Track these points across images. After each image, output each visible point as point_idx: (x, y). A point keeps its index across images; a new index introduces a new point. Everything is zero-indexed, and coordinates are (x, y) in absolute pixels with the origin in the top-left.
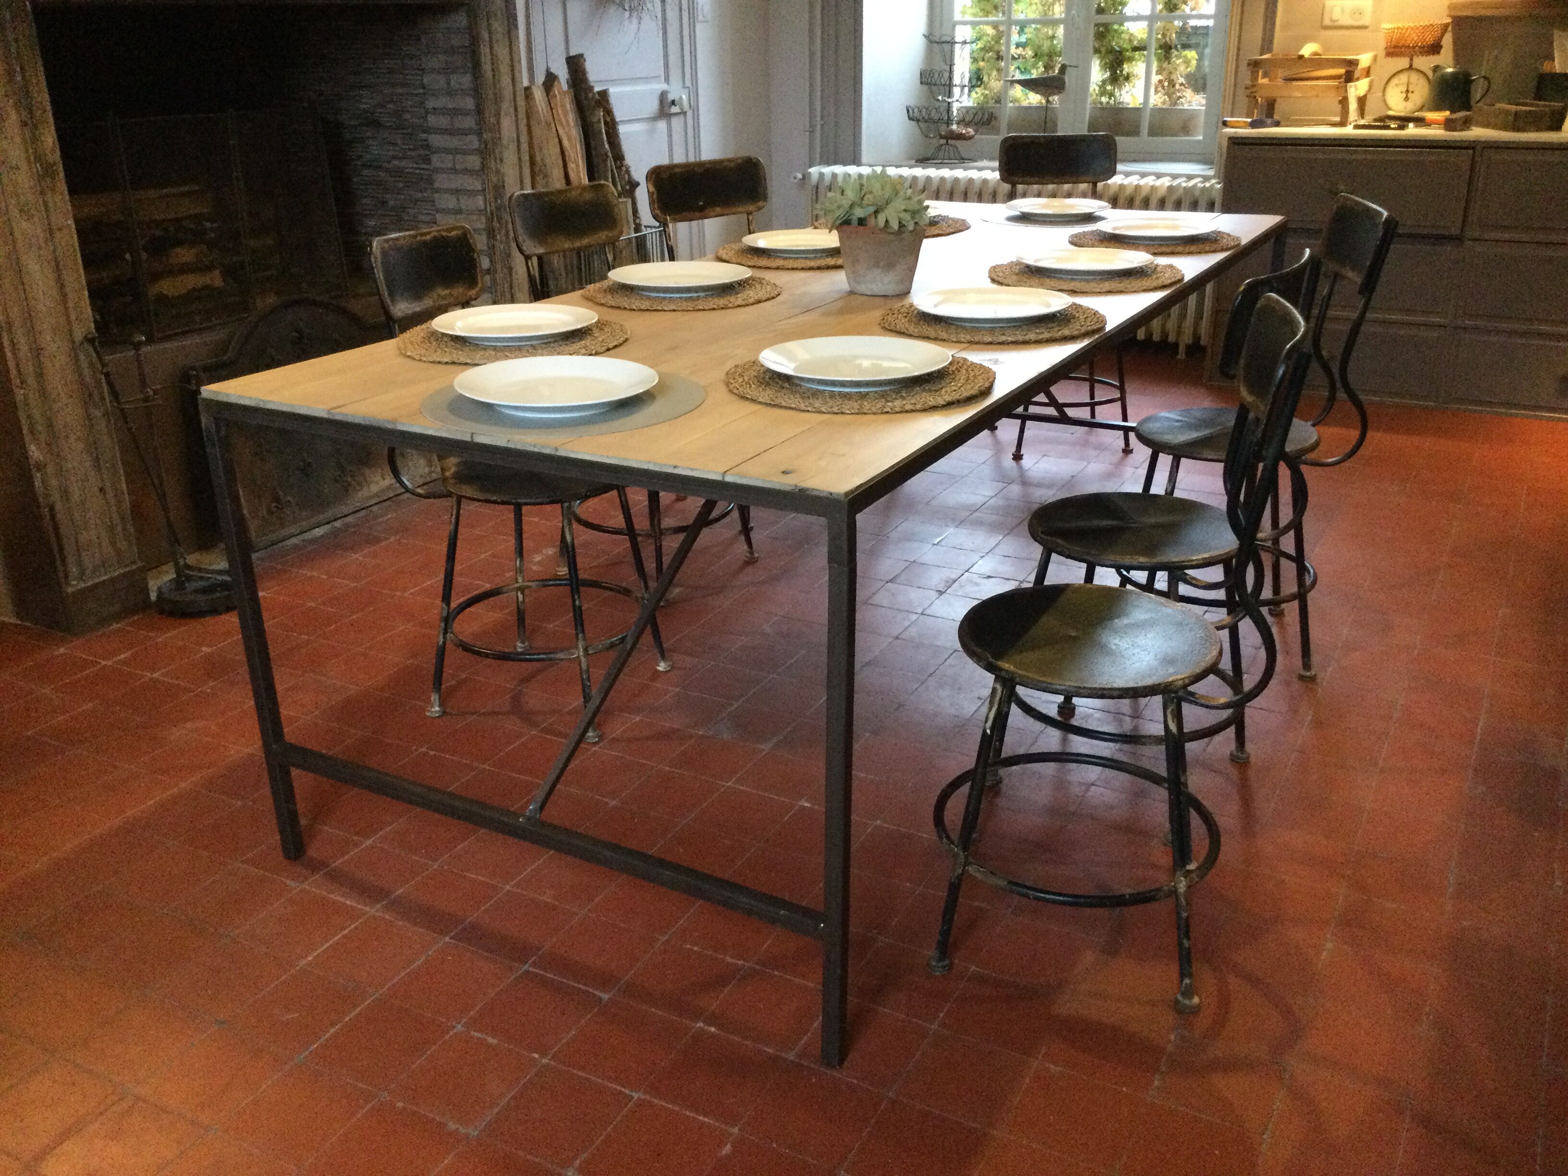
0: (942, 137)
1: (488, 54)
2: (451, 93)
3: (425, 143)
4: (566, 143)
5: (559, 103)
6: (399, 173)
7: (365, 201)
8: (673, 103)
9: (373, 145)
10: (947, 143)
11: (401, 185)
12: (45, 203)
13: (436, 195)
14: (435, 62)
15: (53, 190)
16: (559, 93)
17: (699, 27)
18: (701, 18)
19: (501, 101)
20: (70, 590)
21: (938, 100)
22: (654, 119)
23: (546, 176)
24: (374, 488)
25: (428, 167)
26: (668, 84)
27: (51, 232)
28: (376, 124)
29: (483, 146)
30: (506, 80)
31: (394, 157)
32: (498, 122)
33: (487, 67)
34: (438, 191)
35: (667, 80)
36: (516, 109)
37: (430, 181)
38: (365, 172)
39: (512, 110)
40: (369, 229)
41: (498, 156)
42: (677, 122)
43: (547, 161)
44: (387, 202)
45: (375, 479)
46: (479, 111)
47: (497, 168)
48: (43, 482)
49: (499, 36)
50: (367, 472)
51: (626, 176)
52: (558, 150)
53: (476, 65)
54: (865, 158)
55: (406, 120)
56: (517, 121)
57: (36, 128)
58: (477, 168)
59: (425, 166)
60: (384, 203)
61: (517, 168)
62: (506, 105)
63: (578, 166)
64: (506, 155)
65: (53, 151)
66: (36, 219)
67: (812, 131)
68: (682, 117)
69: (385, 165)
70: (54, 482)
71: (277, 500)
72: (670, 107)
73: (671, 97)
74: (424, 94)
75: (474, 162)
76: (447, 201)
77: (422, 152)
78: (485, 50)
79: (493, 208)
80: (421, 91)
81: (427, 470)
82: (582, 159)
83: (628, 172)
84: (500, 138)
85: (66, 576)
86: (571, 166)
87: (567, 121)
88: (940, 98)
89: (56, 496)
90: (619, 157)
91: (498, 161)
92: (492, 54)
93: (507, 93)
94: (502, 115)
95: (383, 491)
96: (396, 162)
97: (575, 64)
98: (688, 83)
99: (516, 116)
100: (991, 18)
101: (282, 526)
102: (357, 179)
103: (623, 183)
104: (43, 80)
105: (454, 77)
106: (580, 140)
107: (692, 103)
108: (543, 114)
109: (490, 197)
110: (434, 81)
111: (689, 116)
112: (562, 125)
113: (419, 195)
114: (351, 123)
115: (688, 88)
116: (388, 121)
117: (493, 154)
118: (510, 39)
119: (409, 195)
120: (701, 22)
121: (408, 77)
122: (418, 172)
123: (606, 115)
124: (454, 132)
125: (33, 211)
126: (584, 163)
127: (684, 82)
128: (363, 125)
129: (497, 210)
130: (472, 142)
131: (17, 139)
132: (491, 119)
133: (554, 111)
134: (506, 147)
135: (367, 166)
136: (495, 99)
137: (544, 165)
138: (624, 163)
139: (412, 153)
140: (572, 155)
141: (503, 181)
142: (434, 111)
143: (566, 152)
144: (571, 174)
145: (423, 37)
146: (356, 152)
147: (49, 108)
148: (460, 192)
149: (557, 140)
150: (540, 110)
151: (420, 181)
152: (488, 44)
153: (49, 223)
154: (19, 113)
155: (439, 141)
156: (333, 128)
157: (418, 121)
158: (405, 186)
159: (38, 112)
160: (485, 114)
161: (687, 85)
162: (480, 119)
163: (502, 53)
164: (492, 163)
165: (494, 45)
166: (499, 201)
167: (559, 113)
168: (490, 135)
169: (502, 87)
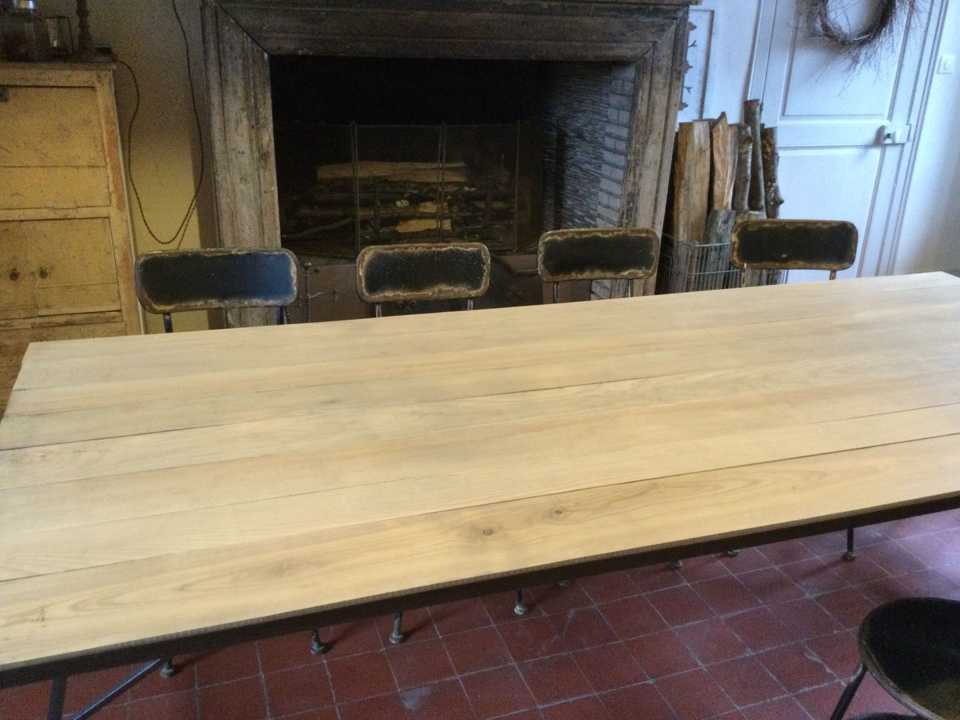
1: (646, 98)
2: (618, 124)
3: (601, 155)
4: (718, 166)
5: (721, 136)
6: (586, 172)
8: (888, 136)
9: (578, 151)
11: (586, 181)
12: (259, 176)
13: (600, 193)
14: (614, 100)
15: (265, 169)
16: (724, 126)
17: (937, 78)
18: (942, 70)
19: (650, 134)
22: (867, 147)
23: (688, 190)
25: (599, 171)
26: (890, 121)
27: (260, 194)
29: (627, 164)
30: (659, 118)
31: (587, 162)
32: (644, 148)
33: (642, 108)
34: (601, 189)
35: (890, 117)
36: (664, 139)
37: (599, 182)
38: (573, 169)
39: (660, 140)
40: (568, 207)
41: (638, 172)
42: (892, 152)
43: (692, 177)
44: (578, 191)
46: (630, 138)
47: (635, 181)
49: (661, 86)
51: (773, 195)
52: (708, 169)
53: (635, 105)
55: (596, 138)
56: (663, 148)
57: (260, 130)
58: (621, 179)
60: (577, 191)
61: (655, 184)
62: (655, 137)
63: (724, 183)
64: (645, 172)
65: (268, 146)
66: (251, 184)
68: (897, 149)
69: (582, 166)
72: (885, 139)
73: (887, 132)
74: (606, 122)
75: (619, 174)
76: (604, 198)
77: (599, 162)
78: (643, 95)
79: (625, 209)
80: (606, 119)
82: (731, 179)
83: (776, 191)
84: (643, 160)
87: (725, 150)
90: (770, 179)
91: (637, 176)
92: (649, 99)
94: (650, 142)
96: (586, 165)
97: (750, 107)
98: (913, 121)
99: (663, 144)
102: (567, 172)
103: (769, 199)
104: (269, 102)
105: (621, 113)
106: (734, 164)
107: (912, 137)
108: (699, 144)
109: (625, 201)
110: (612, 114)
111: (908, 147)
112: (719, 152)
113: (593, 190)
114: (572, 134)
115: (911, 125)
116: (588, 137)
117: (635, 171)
118: (670, 88)
119: (588, 189)
120: (941, 74)
121: (601, 108)
122: (595, 174)
123: (768, 147)
124: (615, 151)
125: (249, 179)
126: (731, 182)
127: (908, 120)
128: (577, 137)
129: (628, 210)
130: (621, 161)
131: (245, 136)
132: (637, 146)
133: (715, 142)
134: (647, 166)
135: (574, 165)
136: (646, 132)
137: (689, 180)
138: (774, 184)
139: (594, 161)
140: (722, 175)
141: (639, 190)
142: (609, 135)
143: (717, 173)
144: (717, 189)
145: (613, 82)
146: (570, 154)
147: (271, 119)
148: (610, 194)
149: (708, 163)
150: (696, 141)
151: (595, 180)
152: (647, 91)
153: (260, 187)
154: (250, 121)
155: (608, 156)
156: (562, 136)
157: (600, 139)
158: (588, 182)
159: (262, 121)
160: (634, 142)
161: (910, 122)
162: (629, 146)
163: (660, 98)
164: (631, 178)
165: (653, 92)
166: (631, 205)
167: (718, 143)
168: (633, 158)
169: (654, 123)
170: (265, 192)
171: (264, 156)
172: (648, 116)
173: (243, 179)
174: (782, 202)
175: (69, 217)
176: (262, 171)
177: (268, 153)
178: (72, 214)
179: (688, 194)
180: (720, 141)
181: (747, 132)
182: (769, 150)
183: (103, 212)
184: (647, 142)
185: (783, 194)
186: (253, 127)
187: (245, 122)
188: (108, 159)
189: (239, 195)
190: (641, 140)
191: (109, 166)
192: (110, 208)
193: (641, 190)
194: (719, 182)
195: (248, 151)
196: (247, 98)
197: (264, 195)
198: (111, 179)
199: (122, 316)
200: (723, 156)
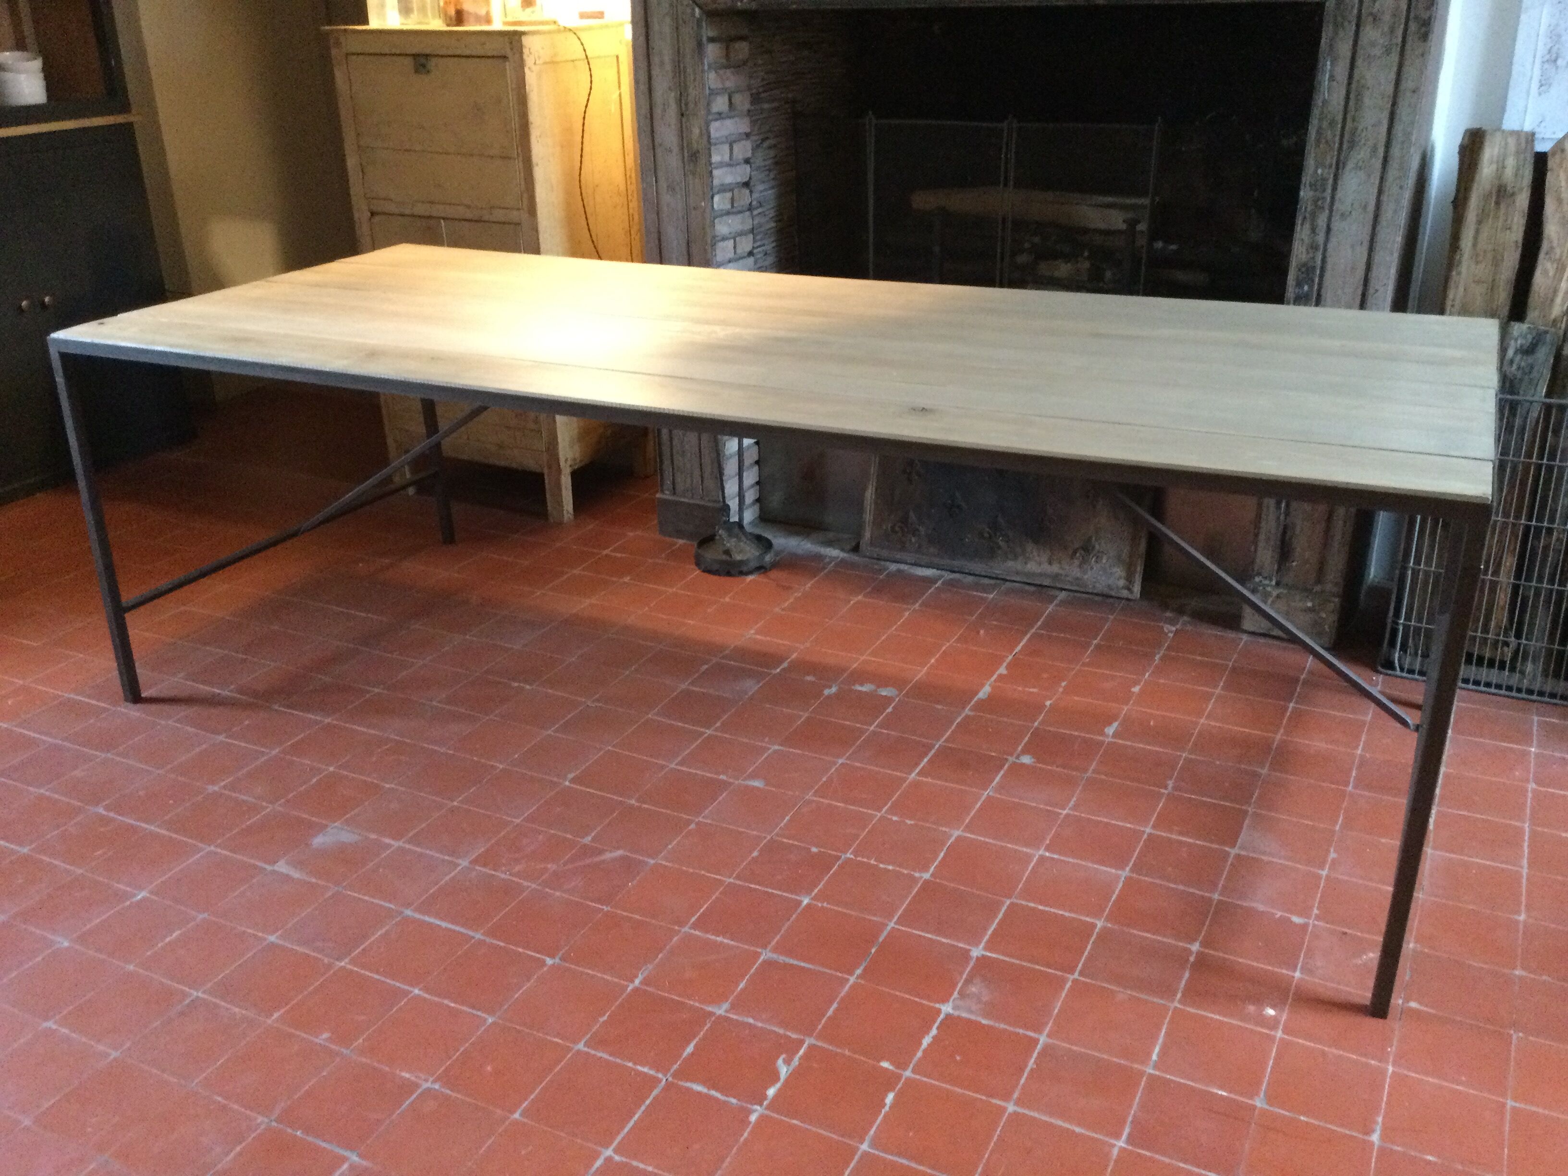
1: (1340, 76)
5: (1565, 163)
12: (687, 185)
15: (694, 174)
19: (1351, 148)
20: (658, 496)
24: (1032, 567)
27: (689, 210)
30: (1373, 115)
32: (1336, 176)
36: (1386, 162)
45: (1038, 559)
47: (1314, 241)
49: (1377, 51)
50: (1030, 546)
56: (1383, 180)
57: (688, 120)
62: (1363, 154)
64: (1339, 226)
65: (698, 142)
66: (678, 196)
71: (905, 520)
81: (1119, 583)
84: (1335, 201)
92: (1350, 79)
93: (1373, 135)
94: (1351, 165)
95: (1041, 575)
101: (903, 549)
109: (1292, 278)
112: (1558, 200)
118: (1402, 54)
129: (1298, 298)
131: (674, 126)
132: (1320, 171)
133: (1550, 177)
134: (1342, 215)
136: (1341, 142)
140: (1558, 250)
141: (1323, 261)
149: (1519, 222)
152: (1344, 62)
159: (691, 106)
166: (1306, 288)
168: (1311, 193)
169: (1360, 128)
170: (693, 208)
171: (694, 157)
172: (1346, 112)
173: (671, 188)
175: (483, 220)
176: (691, 178)
177: (698, 152)
178: (487, 216)
180: (1563, 176)
183: (514, 215)
184: (1343, 165)
186: (682, 115)
187: (673, 107)
188: (520, 149)
190: (1329, 161)
191: (521, 158)
192: (522, 212)
193: (1330, 261)
195: (676, 150)
197: (692, 211)
198: (523, 174)
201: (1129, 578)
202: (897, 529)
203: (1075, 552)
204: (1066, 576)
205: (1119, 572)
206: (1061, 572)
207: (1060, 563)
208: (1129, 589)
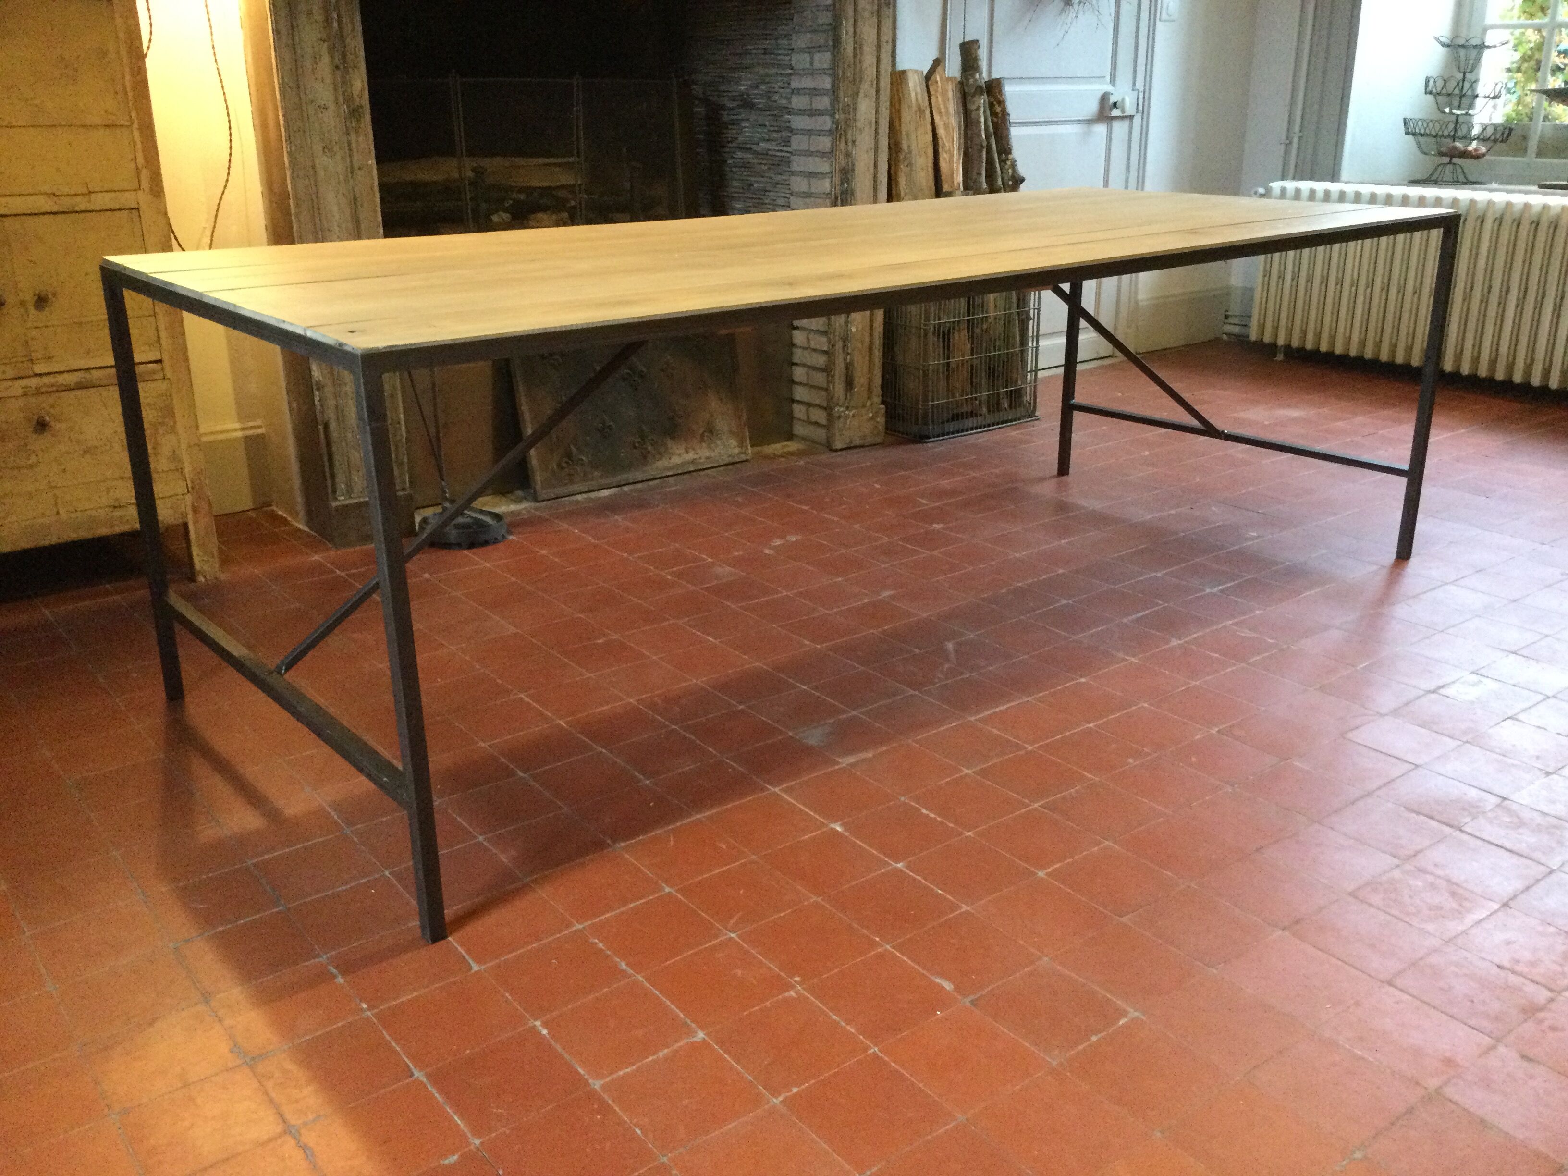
0: (1441, 154)
1: (851, 30)
2: (813, 73)
3: (788, 125)
4: (941, 132)
5: (940, 90)
6: (765, 154)
7: (735, 184)
8: (1115, 105)
9: (745, 127)
10: (1450, 163)
11: (765, 168)
12: (349, 144)
13: (793, 178)
14: (801, 41)
15: (357, 132)
16: (941, 78)
17: (1160, 26)
18: (1165, 17)
19: (861, 81)
20: (334, 504)
21: (1444, 113)
22: (1090, 122)
23: (910, 165)
24: (676, 460)
25: (788, 149)
26: (1114, 85)
27: (353, 171)
28: (747, 104)
29: (835, 126)
30: (869, 59)
31: (762, 140)
32: (855, 104)
33: (848, 45)
34: (793, 173)
35: (1113, 80)
36: (878, 91)
37: (789, 163)
38: (739, 154)
39: (873, 91)
41: (849, 137)
42: (1120, 128)
43: (913, 147)
44: (752, 185)
45: (678, 452)
46: (835, 90)
47: (848, 151)
48: (320, 401)
49: (866, 14)
50: (670, 443)
51: (1010, 171)
52: (929, 137)
53: (837, 42)
54: (1345, 174)
55: (776, 101)
56: (877, 103)
57: (347, 73)
58: (827, 150)
59: (785, 149)
61: (872, 154)
62: (866, 87)
63: (952, 156)
64: (859, 138)
65: (360, 96)
66: (338, 157)
67: (1288, 145)
68: (1126, 123)
69: (754, 147)
70: (331, 402)
71: (569, 455)
72: (1111, 110)
73: (1113, 99)
74: (791, 74)
75: (825, 143)
76: (799, 184)
77: (785, 134)
78: (847, 26)
79: (838, 192)
80: (790, 71)
81: (737, 450)
82: (959, 149)
83: (1014, 165)
84: (855, 120)
85: (334, 492)
86: (943, 157)
87: (946, 108)
88: (1447, 110)
89: (331, 415)
90: (1005, 149)
91: (850, 144)
92: (855, 33)
93: (870, 73)
94: (861, 95)
95: (683, 464)
96: (762, 144)
97: (968, 50)
98: (1140, 85)
99: (877, 98)
100: (1537, 21)
101: (572, 482)
102: (730, 162)
103: (1006, 178)
104: (359, 28)
105: (817, 56)
106: (960, 129)
107: (1140, 107)
108: (917, 99)
109: (837, 180)
110: (800, 60)
111: (1137, 120)
112: (940, 113)
113: (779, 178)
114: (730, 105)
115: (1138, 90)
116: (760, 102)
117: (845, 136)
118: (879, 17)
119: (771, 178)
120: (1165, 21)
121: (779, 57)
122: (779, 154)
123: (997, 106)
124: (812, 113)
125: (336, 148)
126: (960, 154)
127: (1134, 84)
128: (739, 106)
129: (842, 193)
130: (826, 123)
131: (328, 81)
132: (846, 100)
133: (933, 98)
134: (860, 129)
135: (740, 148)
136: (854, 79)
137: (910, 152)
138: (1010, 157)
139: (775, 135)
140: (947, 144)
141: (853, 165)
142: (798, 92)
143: (940, 141)
144: (943, 165)
145: (796, 16)
146: (731, 133)
147: (362, 53)
148: (811, 175)
149: (929, 128)
150: (913, 95)
151: (781, 164)
152: (851, 21)
153: (351, 162)
154: (332, 57)
155: (799, 122)
156: (715, 112)
157: (784, 102)
158: (769, 169)
159: (350, 57)
160: (841, 94)
161: (1137, 87)
162: (835, 99)
163: (868, 32)
164: (842, 146)
165: (860, 23)
166: (846, 185)
167: (938, 100)
168: (842, 116)
169: (864, 67)
170: (359, 169)
171: (355, 113)
172: (855, 56)
173: (326, 149)
174: (1022, 180)
175: (77, 209)
176: (353, 137)
177: (361, 107)
178: (82, 204)
179: (911, 170)
180: (940, 99)
181: (976, 80)
182: (998, 109)
183: (128, 199)
184: (857, 94)
185: (1022, 170)
186: (337, 67)
187: (326, 59)
188: (133, 114)
189: (321, 173)
190: (850, 92)
191: (136, 126)
192: (140, 193)
193: (856, 164)
194: (945, 155)
195: (332, 107)
196: (328, 20)
197: (359, 172)
198: (139, 146)
199: (163, 369)
200: (945, 118)
201: (741, 444)
202: (564, 465)
203: (702, 436)
204: (700, 458)
205: (733, 442)
206: (696, 456)
207: (694, 449)
208: (745, 453)
